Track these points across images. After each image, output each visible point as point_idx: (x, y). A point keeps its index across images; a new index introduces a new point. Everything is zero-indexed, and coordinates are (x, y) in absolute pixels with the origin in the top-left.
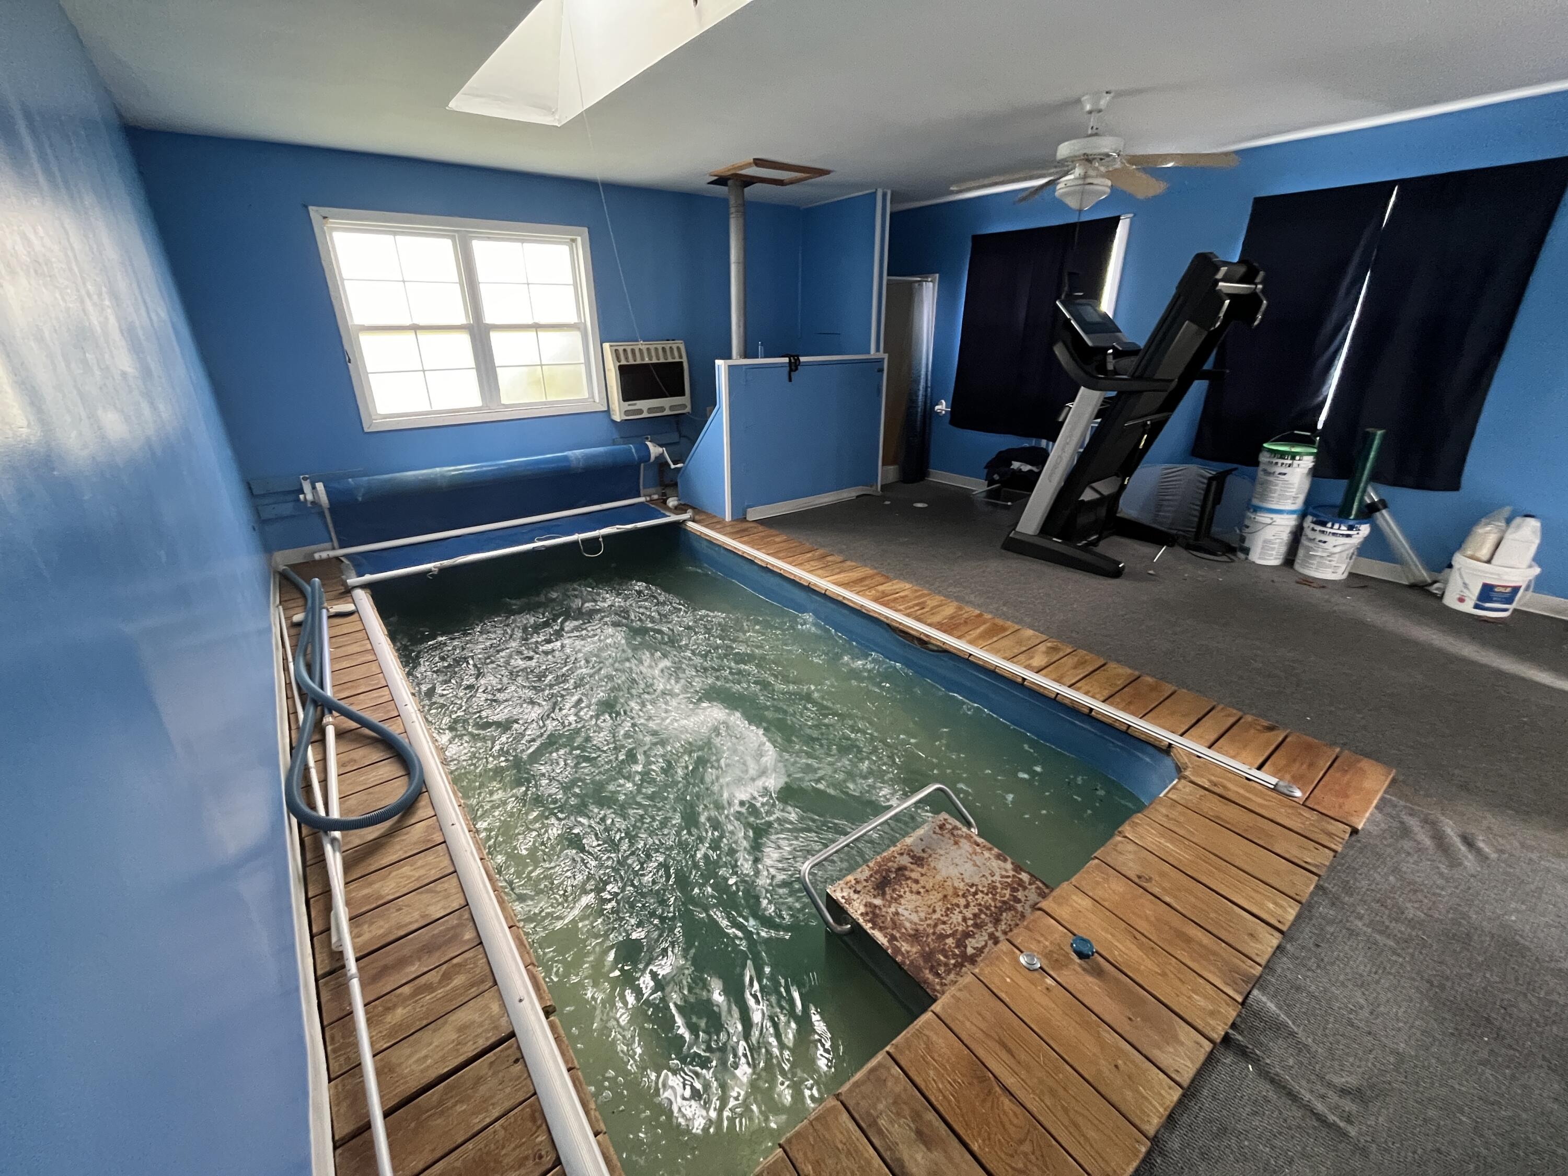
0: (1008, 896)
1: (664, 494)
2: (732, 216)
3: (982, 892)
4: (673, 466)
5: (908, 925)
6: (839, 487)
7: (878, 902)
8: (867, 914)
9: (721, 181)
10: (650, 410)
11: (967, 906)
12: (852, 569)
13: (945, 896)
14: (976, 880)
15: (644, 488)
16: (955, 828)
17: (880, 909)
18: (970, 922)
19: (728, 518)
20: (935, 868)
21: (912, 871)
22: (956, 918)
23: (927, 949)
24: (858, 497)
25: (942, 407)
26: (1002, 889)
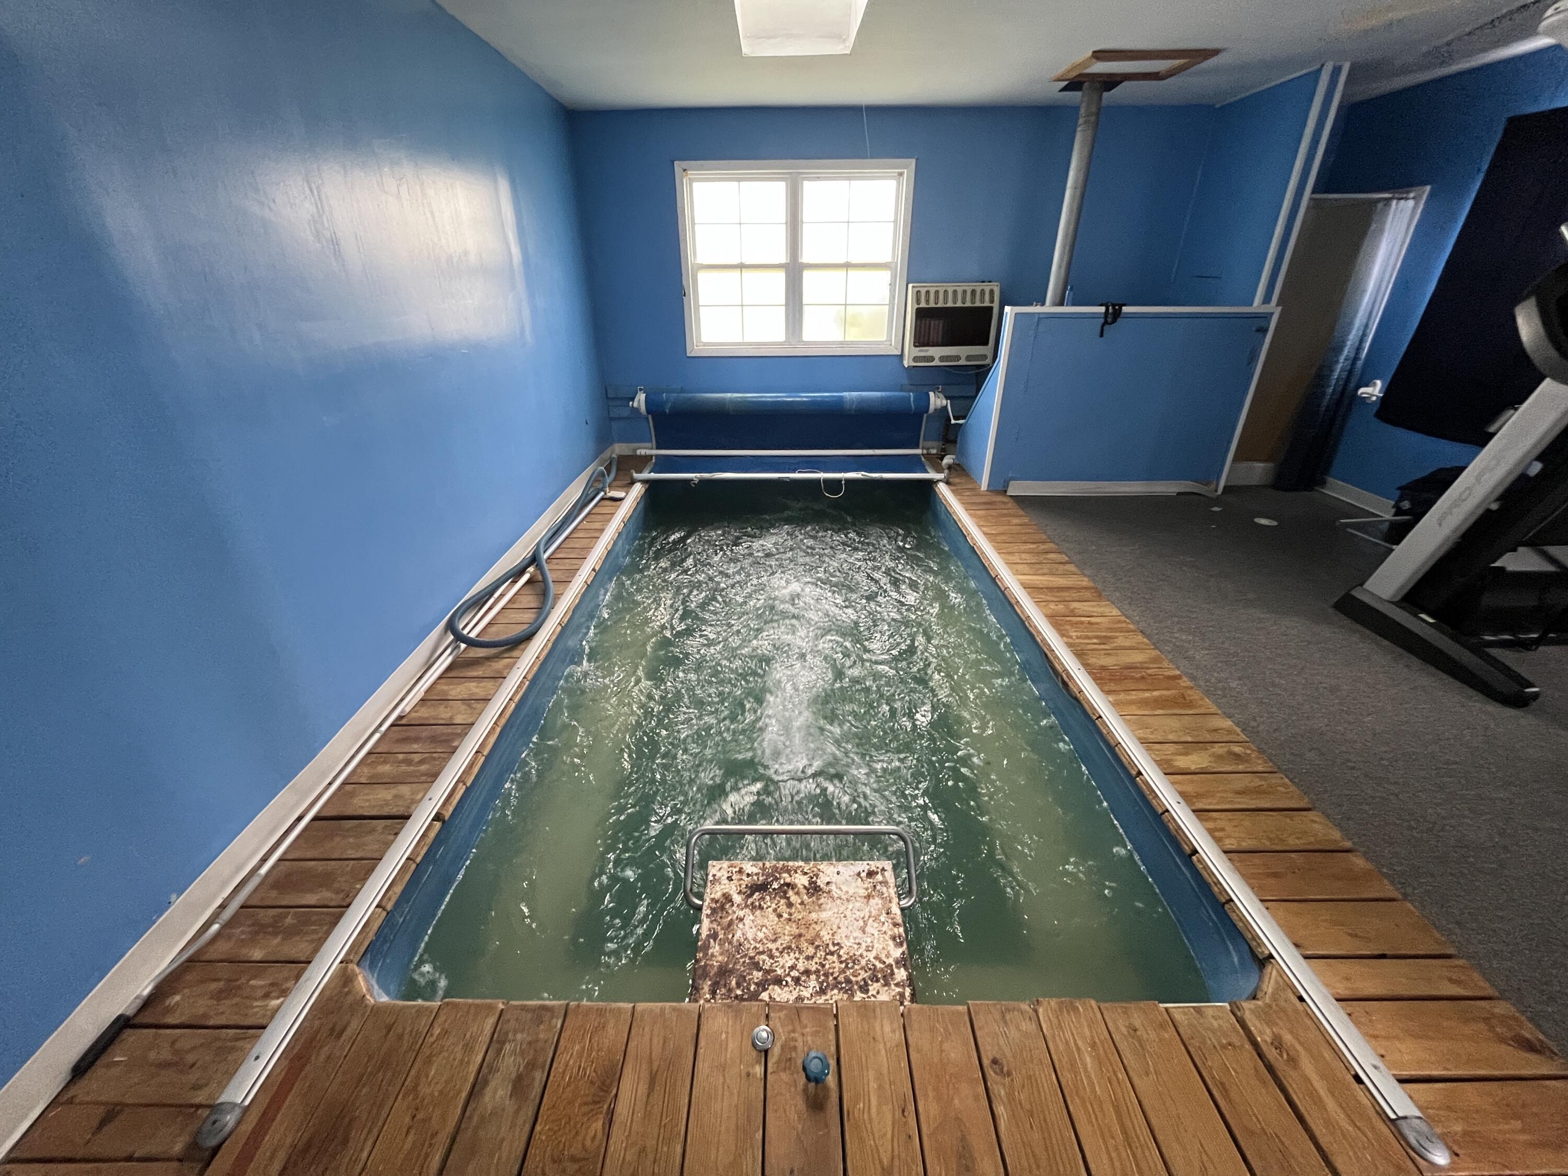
0: (859, 978)
1: (944, 450)
2: (1079, 129)
3: (839, 956)
4: (953, 422)
5: (739, 934)
6: (1151, 475)
7: (737, 899)
8: (717, 902)
9: (1074, 84)
10: (942, 359)
11: (808, 958)
12: (1065, 574)
13: (800, 935)
14: (846, 943)
15: (924, 439)
16: (885, 883)
17: (733, 905)
18: (795, 973)
19: (984, 486)
20: (820, 906)
21: (798, 893)
22: (788, 960)
23: (731, 966)
24: (1179, 494)
25: (1374, 391)
26: (862, 968)
